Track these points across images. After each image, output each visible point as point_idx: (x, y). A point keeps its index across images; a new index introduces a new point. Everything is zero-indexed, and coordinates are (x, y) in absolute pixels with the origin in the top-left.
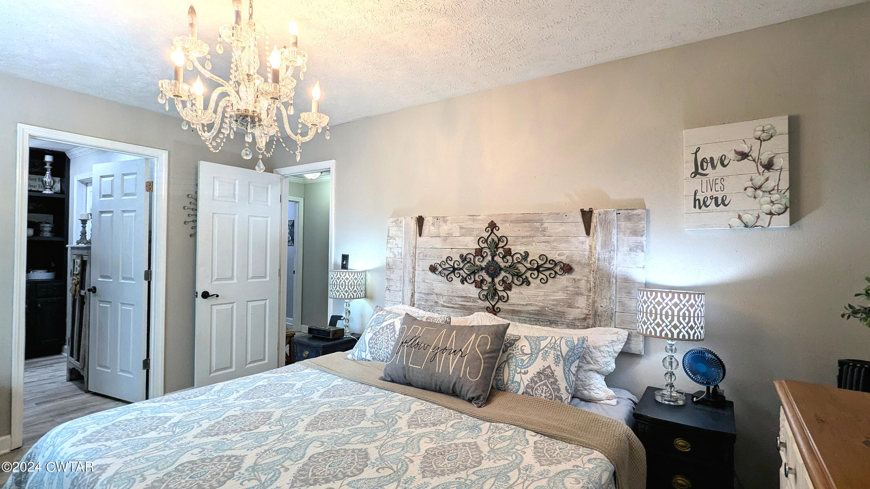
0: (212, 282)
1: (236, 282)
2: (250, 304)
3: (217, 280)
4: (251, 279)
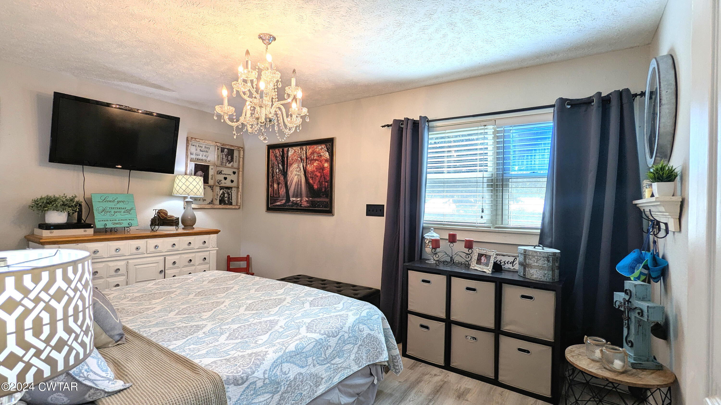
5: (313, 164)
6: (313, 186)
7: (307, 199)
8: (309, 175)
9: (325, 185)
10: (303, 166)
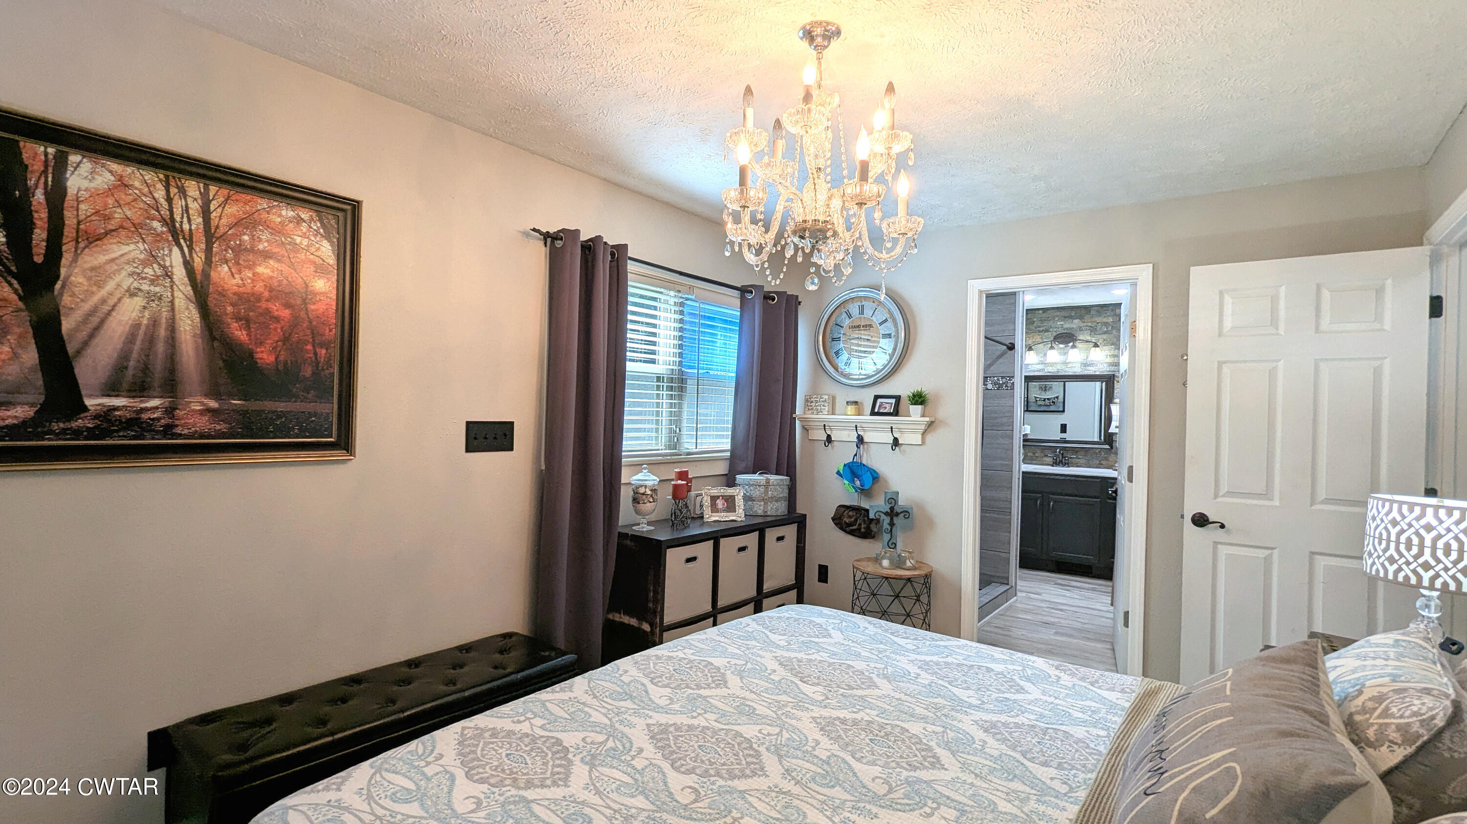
0: (1216, 496)
1: (1277, 504)
2: (1322, 562)
3: (1229, 494)
4: (1322, 502)
5: (249, 268)
6: (251, 354)
7: (213, 404)
8: (229, 309)
9: (316, 354)
10: (188, 265)
